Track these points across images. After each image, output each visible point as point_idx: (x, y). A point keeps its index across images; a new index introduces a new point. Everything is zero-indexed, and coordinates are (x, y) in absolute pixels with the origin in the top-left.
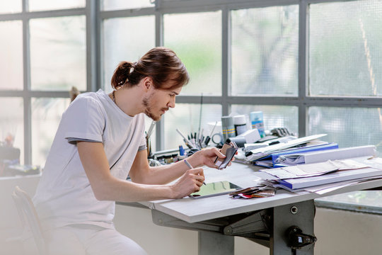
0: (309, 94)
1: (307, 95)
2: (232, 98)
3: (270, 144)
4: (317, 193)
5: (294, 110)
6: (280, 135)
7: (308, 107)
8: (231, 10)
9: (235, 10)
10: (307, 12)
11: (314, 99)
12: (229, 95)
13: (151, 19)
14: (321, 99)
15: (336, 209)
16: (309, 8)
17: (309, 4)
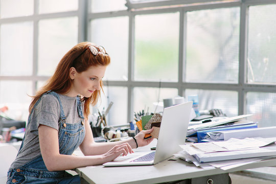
0: (247, 81)
1: (245, 82)
2: (186, 84)
3: (203, 122)
4: (222, 168)
5: (235, 95)
6: (215, 114)
7: (246, 92)
8: (186, 11)
9: (190, 11)
10: (247, 12)
11: (251, 86)
12: (184, 81)
13: (126, 19)
14: (257, 86)
15: (266, 179)
16: (248, 9)
17: (248, 7)
